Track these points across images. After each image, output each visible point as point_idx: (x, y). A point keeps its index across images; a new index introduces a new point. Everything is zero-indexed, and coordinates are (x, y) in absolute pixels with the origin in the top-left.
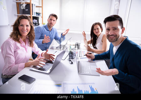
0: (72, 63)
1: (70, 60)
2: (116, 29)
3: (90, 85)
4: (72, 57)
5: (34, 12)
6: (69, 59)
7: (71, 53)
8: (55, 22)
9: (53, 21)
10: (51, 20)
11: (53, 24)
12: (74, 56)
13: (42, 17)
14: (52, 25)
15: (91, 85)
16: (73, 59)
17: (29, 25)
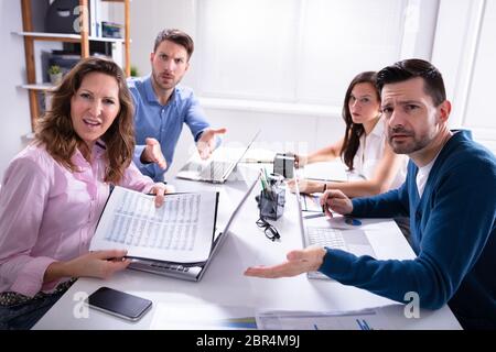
0: (276, 236)
1: (267, 226)
2: (413, 107)
3: (361, 318)
4: (273, 211)
5: (93, 21)
6: (262, 218)
7: (270, 199)
8: (183, 65)
9: (172, 65)
10: (165, 57)
11: (173, 78)
12: (279, 208)
13: (125, 44)
14: (171, 81)
15: (364, 317)
16: (275, 219)
17: (116, 100)
